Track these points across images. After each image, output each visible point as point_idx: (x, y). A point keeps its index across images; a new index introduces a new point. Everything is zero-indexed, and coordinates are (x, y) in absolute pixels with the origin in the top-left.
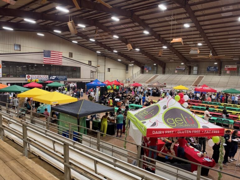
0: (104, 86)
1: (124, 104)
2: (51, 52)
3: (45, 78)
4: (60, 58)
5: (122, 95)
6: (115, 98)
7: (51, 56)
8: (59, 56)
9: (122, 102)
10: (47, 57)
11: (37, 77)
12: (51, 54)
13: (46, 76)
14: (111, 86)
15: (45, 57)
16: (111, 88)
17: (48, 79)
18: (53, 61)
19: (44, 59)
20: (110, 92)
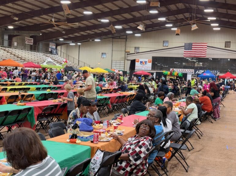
2: (193, 44)
3: (190, 72)
4: (204, 50)
7: (192, 49)
8: (203, 48)
10: (188, 50)
11: (181, 71)
12: (193, 46)
13: (191, 70)
15: (185, 50)
17: (193, 73)
18: (195, 54)
19: (185, 52)
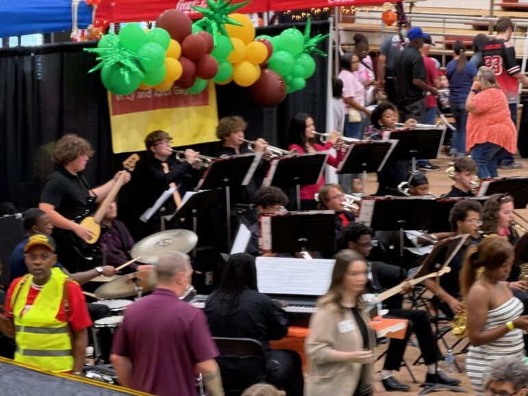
0: (34, 40)
1: (431, 354)
5: (387, 183)
6: (254, 249)
9: (398, 327)
14: (178, 32)
16: (175, 68)
20: (154, 139)
